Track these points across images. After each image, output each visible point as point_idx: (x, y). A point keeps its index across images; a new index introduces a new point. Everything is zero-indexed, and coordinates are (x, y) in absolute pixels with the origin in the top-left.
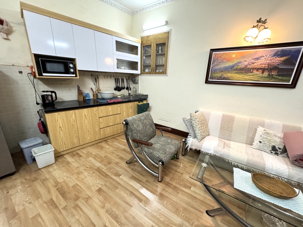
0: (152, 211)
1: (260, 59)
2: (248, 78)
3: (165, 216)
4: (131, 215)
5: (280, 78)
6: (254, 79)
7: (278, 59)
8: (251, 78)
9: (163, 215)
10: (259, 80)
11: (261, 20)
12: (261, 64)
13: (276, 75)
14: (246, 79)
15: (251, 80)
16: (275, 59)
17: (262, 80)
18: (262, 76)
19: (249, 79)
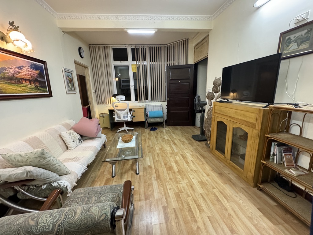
0: (162, 195)
1: (23, 69)
2: (21, 90)
3: (159, 188)
4: (178, 204)
5: (42, 89)
6: (26, 91)
7: (35, 71)
8: (24, 90)
9: (159, 189)
10: (31, 91)
11: (14, 24)
12: (26, 75)
13: (39, 87)
14: (20, 91)
15: (24, 92)
16: (32, 71)
17: (33, 92)
18: (31, 87)
19: (23, 91)
